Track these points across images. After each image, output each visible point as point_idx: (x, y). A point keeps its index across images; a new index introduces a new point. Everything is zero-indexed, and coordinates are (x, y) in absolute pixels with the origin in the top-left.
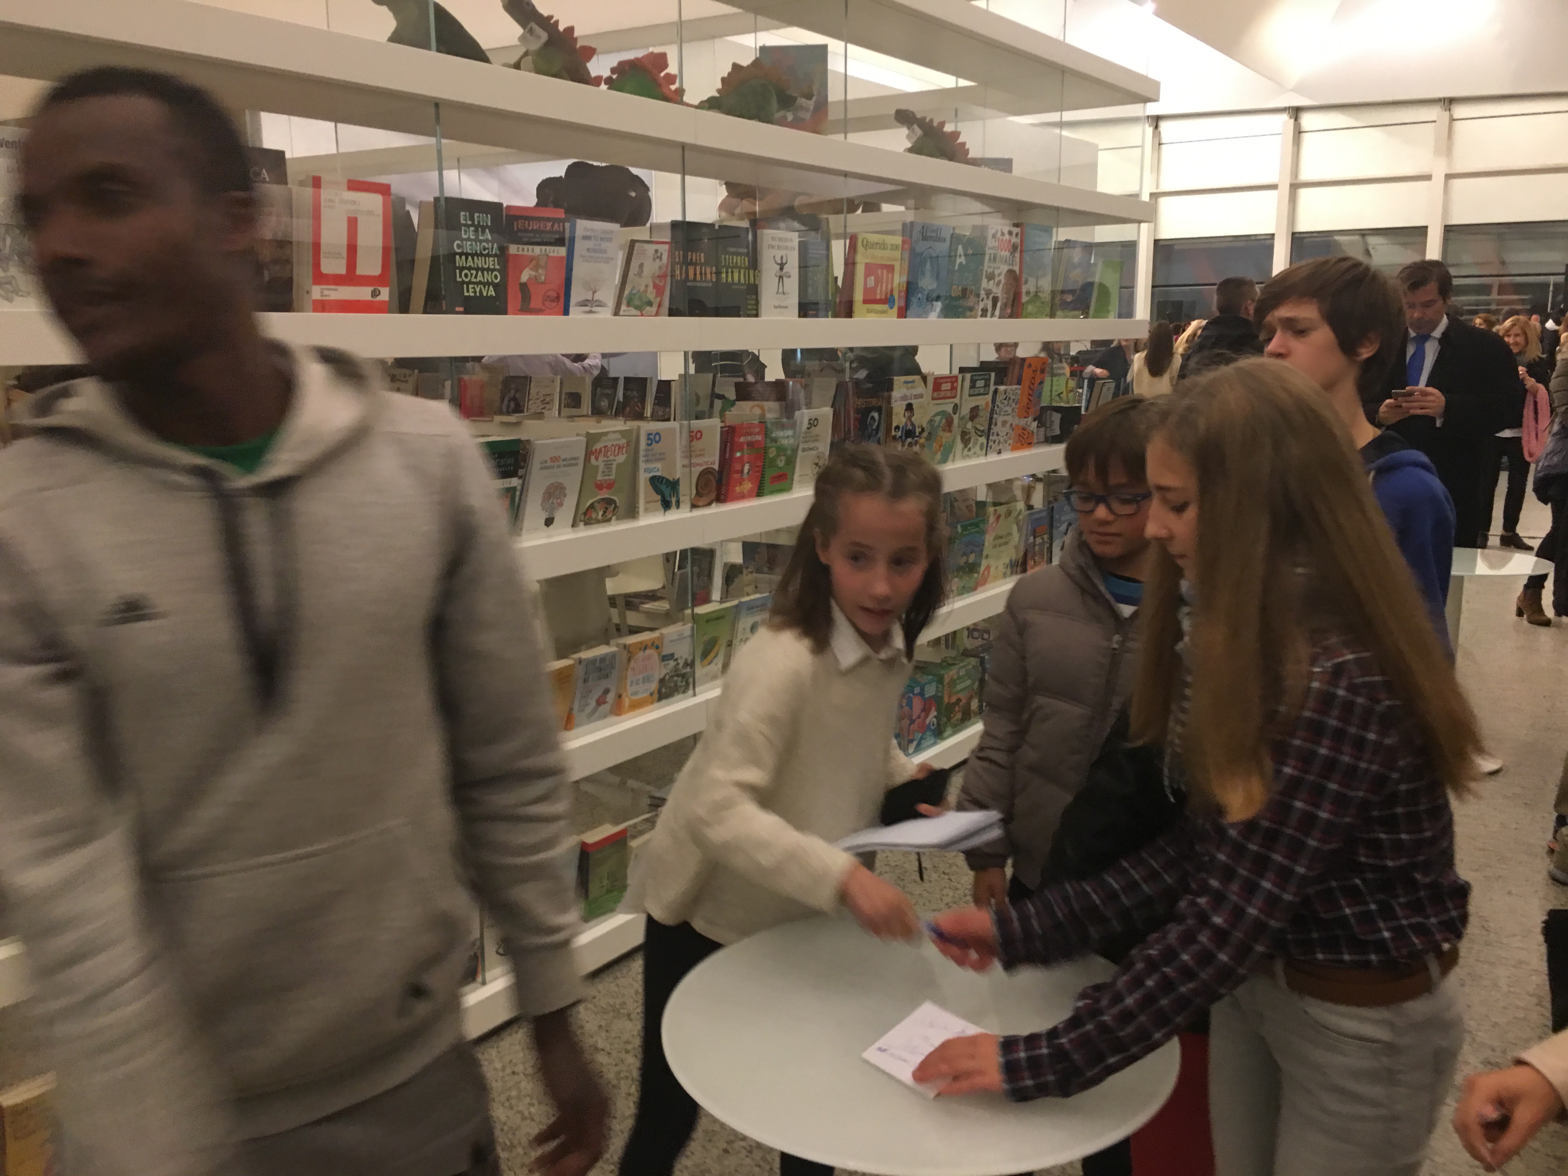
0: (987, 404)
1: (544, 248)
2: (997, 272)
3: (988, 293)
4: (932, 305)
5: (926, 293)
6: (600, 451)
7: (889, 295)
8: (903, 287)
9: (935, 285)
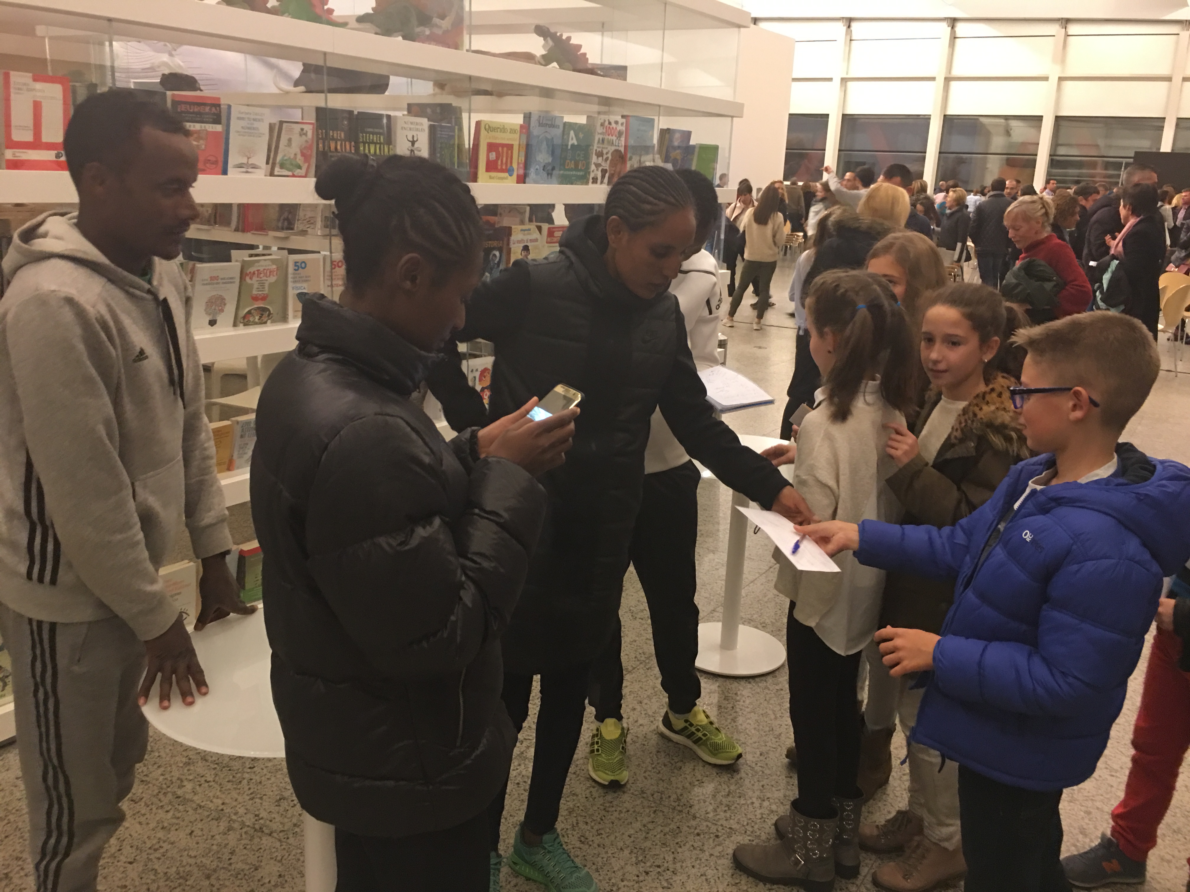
1: (203, 125)
3: (597, 165)
4: (548, 174)
5: (542, 165)
6: (254, 273)
7: (509, 166)
8: (522, 160)
9: (550, 160)
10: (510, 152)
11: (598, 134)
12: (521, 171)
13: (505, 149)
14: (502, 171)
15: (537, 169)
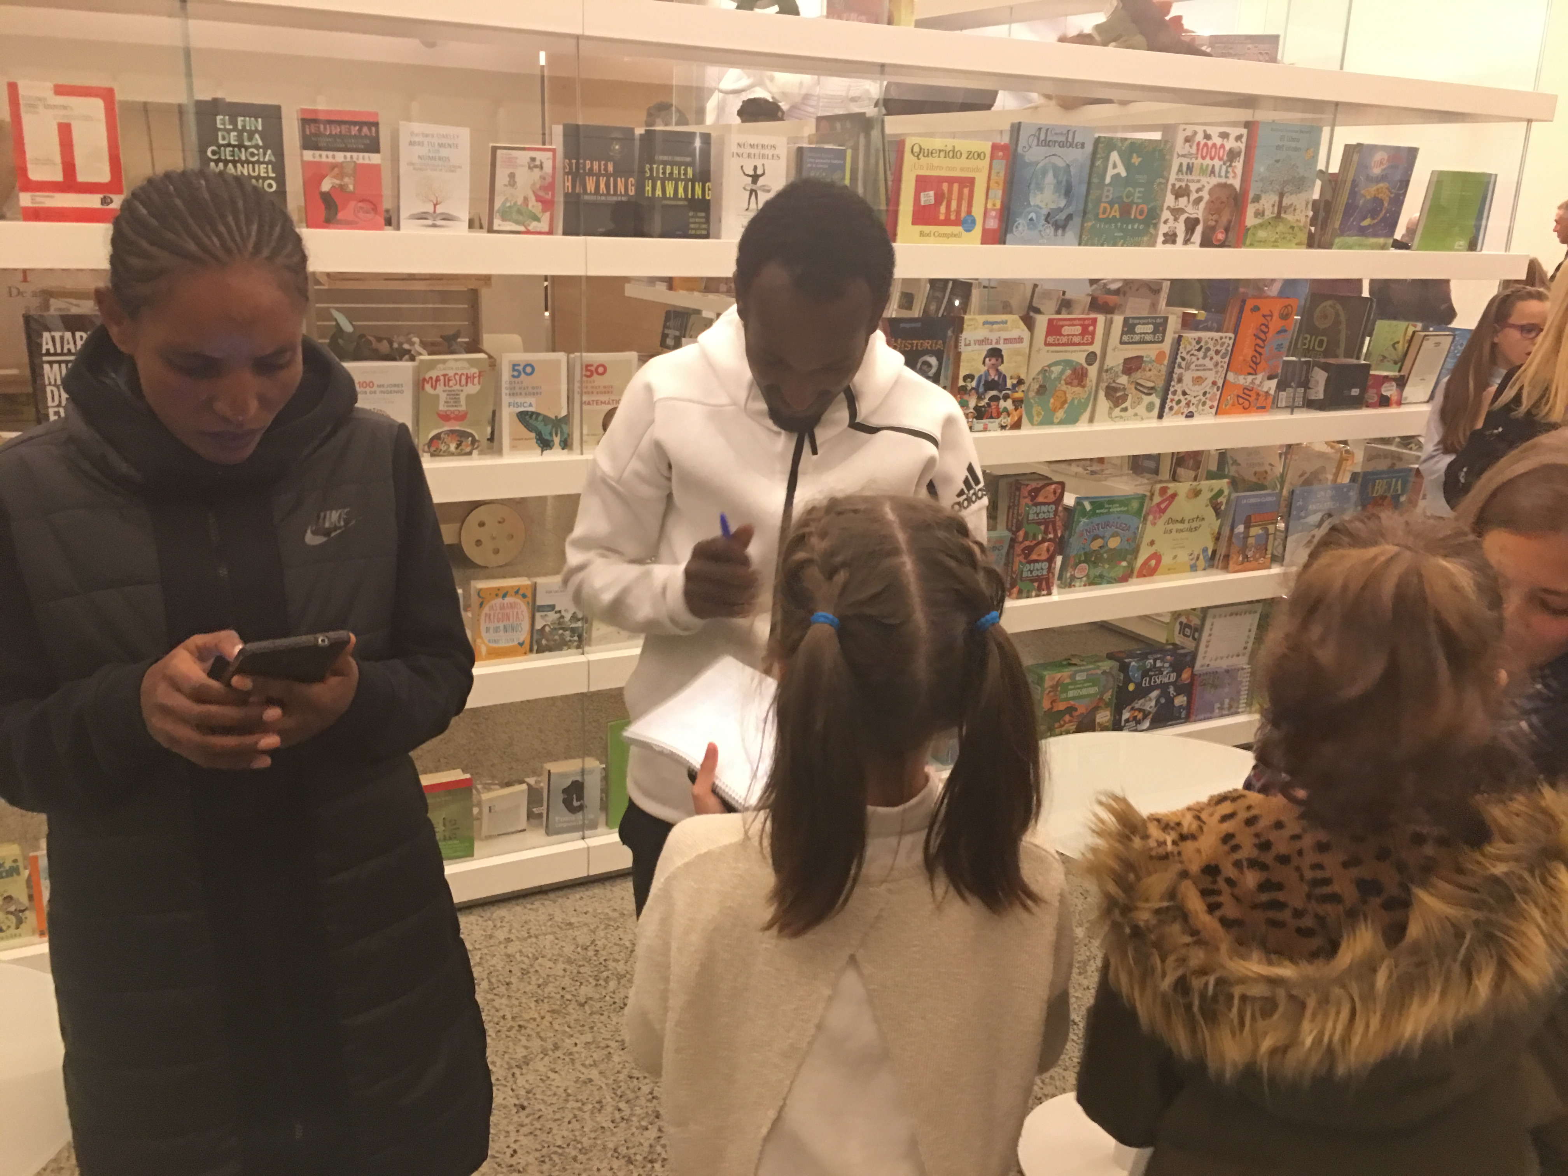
0: (1161, 354)
1: (348, 154)
2: (1193, 187)
3: (1176, 212)
4: (1056, 229)
5: (1045, 212)
6: (438, 379)
7: (963, 214)
8: (994, 205)
9: (1062, 203)
10: (966, 191)
11: (1179, 156)
12: (993, 224)
13: (956, 187)
14: (947, 222)
15: (1031, 220)
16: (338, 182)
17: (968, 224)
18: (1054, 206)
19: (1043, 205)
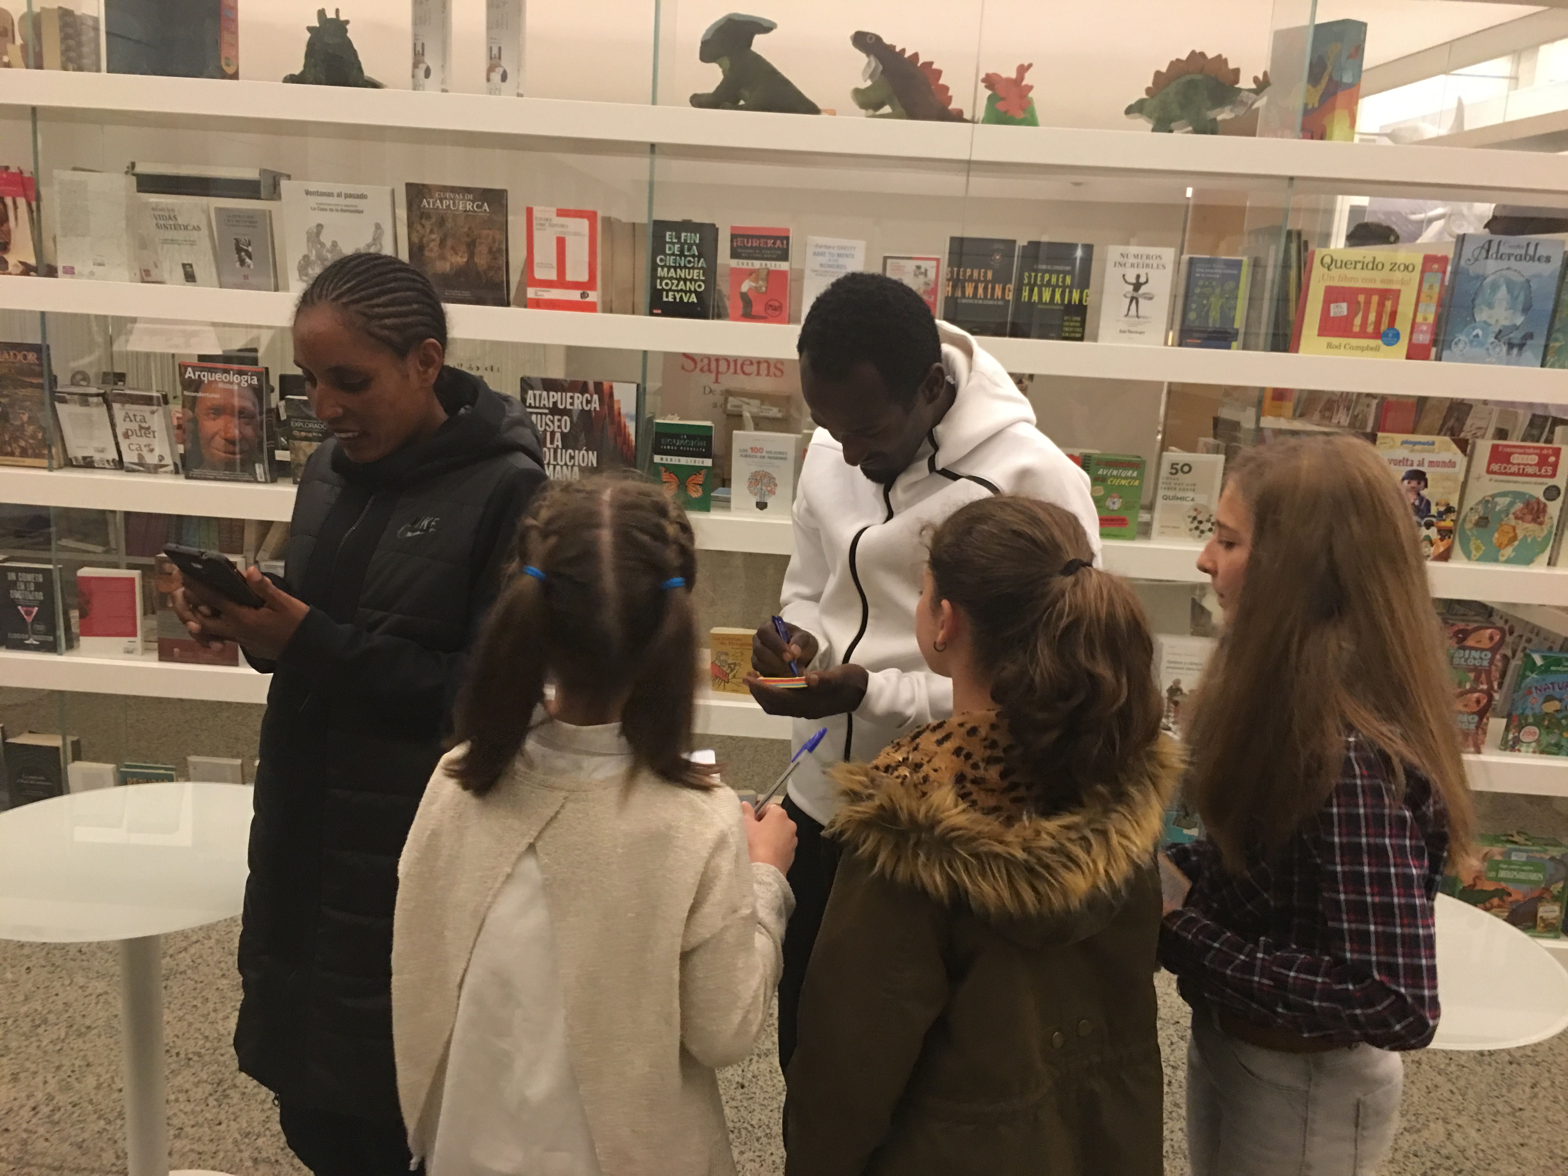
4: (1510, 349)
5: (1495, 328)
7: (1384, 327)
8: (1425, 319)
9: (1519, 320)
12: (1423, 338)
13: (1375, 299)
14: (1363, 334)
15: (1477, 336)
16: (754, 284)
17: (1390, 337)
18: (1507, 323)
19: (1492, 322)
